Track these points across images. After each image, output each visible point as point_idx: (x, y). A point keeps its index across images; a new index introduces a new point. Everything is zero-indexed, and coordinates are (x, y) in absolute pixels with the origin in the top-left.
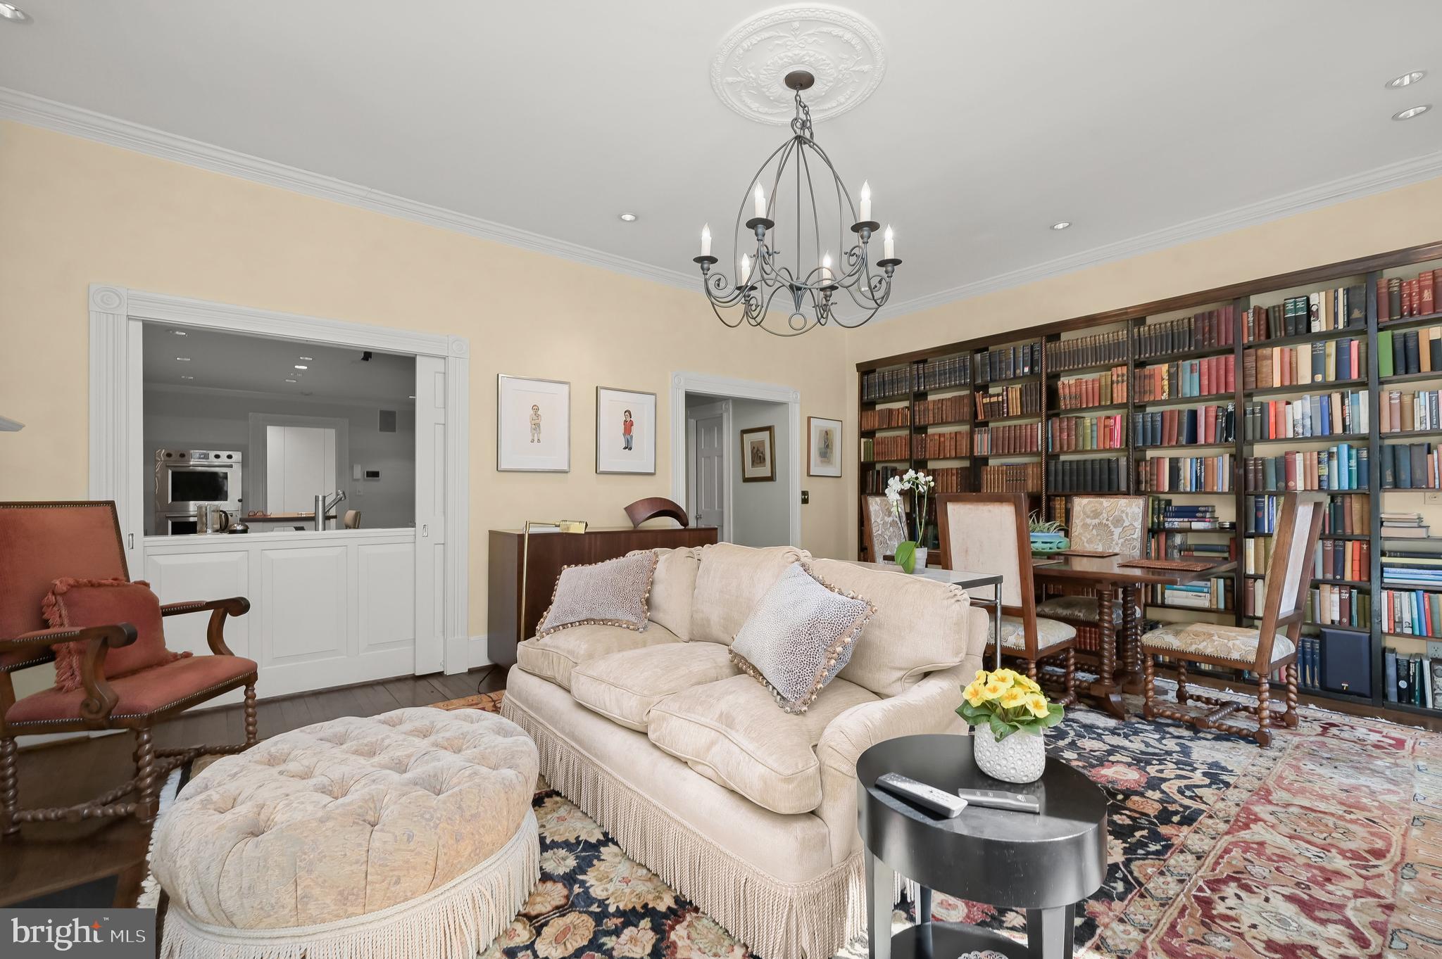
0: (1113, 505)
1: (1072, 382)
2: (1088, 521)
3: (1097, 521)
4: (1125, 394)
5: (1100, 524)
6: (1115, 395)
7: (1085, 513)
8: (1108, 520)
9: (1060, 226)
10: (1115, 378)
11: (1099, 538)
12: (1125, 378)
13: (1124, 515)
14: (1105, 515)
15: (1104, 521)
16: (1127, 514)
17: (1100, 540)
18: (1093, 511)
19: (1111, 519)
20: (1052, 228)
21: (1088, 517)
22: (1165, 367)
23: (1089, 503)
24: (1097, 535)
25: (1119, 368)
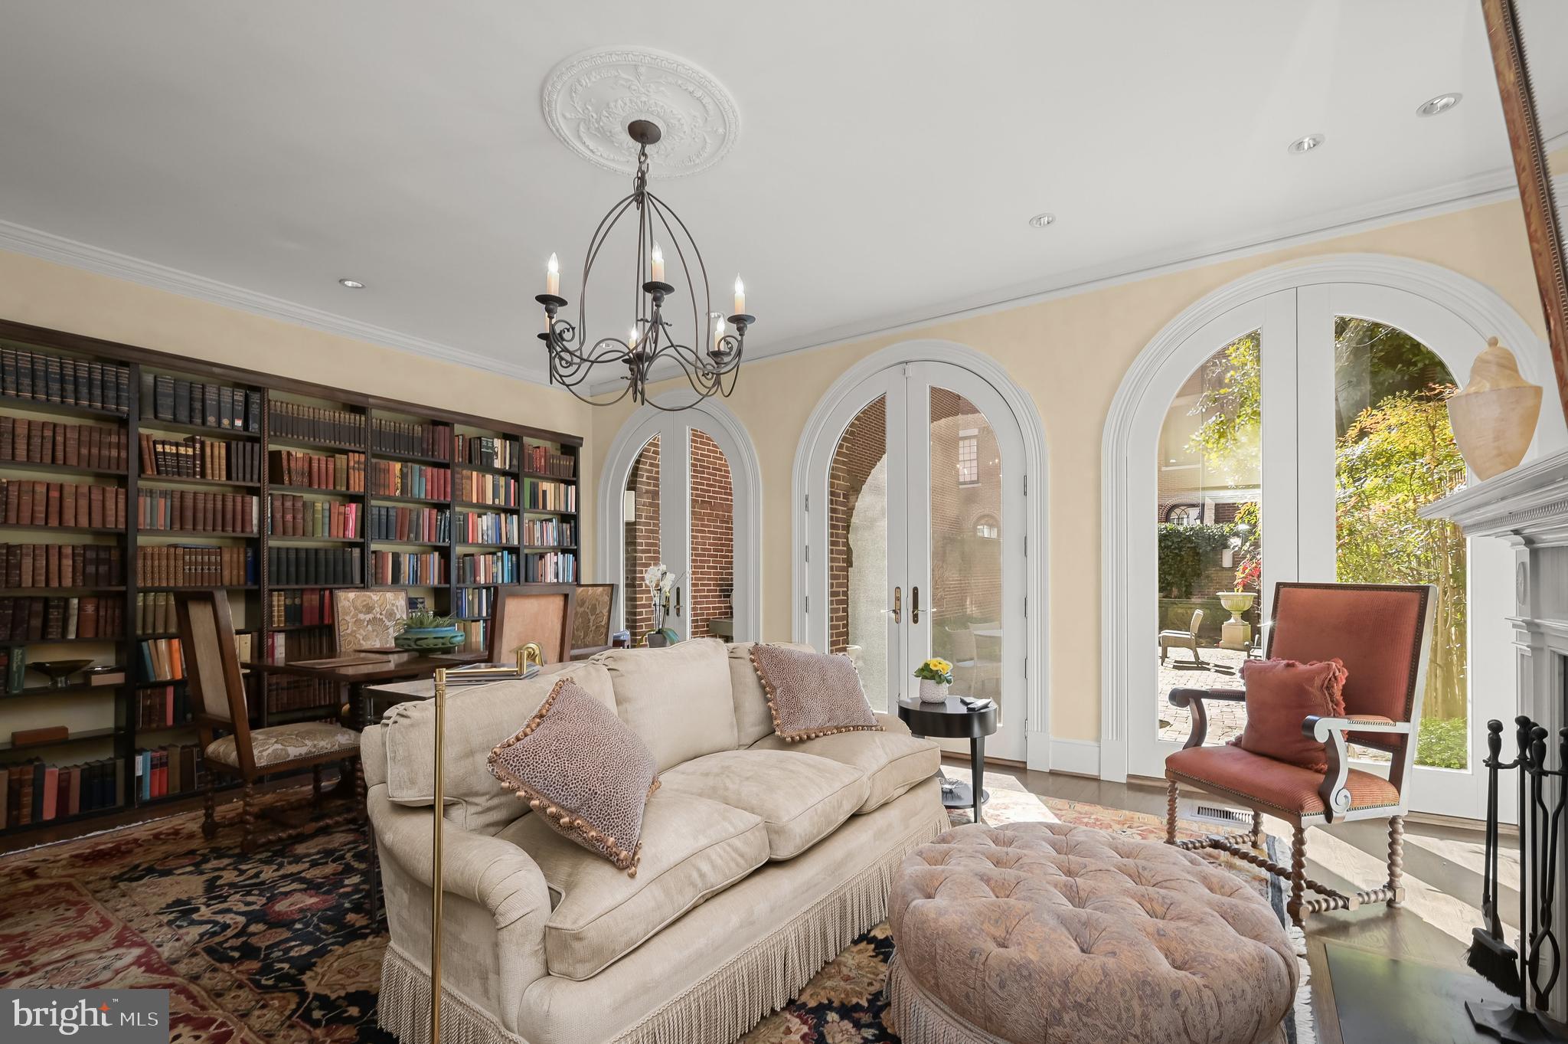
0: (382, 598)
1: (300, 455)
2: (362, 616)
3: (370, 616)
4: (362, 483)
5: (375, 618)
6: (352, 482)
7: (356, 608)
8: (381, 614)
9: (349, 284)
10: (352, 464)
11: (375, 633)
12: (362, 466)
13: (395, 608)
14: (378, 610)
15: (378, 616)
16: (397, 607)
17: (377, 636)
18: (364, 606)
19: (384, 613)
20: (341, 281)
21: (361, 612)
22: (398, 466)
23: (357, 597)
24: (373, 631)
25: (357, 455)
